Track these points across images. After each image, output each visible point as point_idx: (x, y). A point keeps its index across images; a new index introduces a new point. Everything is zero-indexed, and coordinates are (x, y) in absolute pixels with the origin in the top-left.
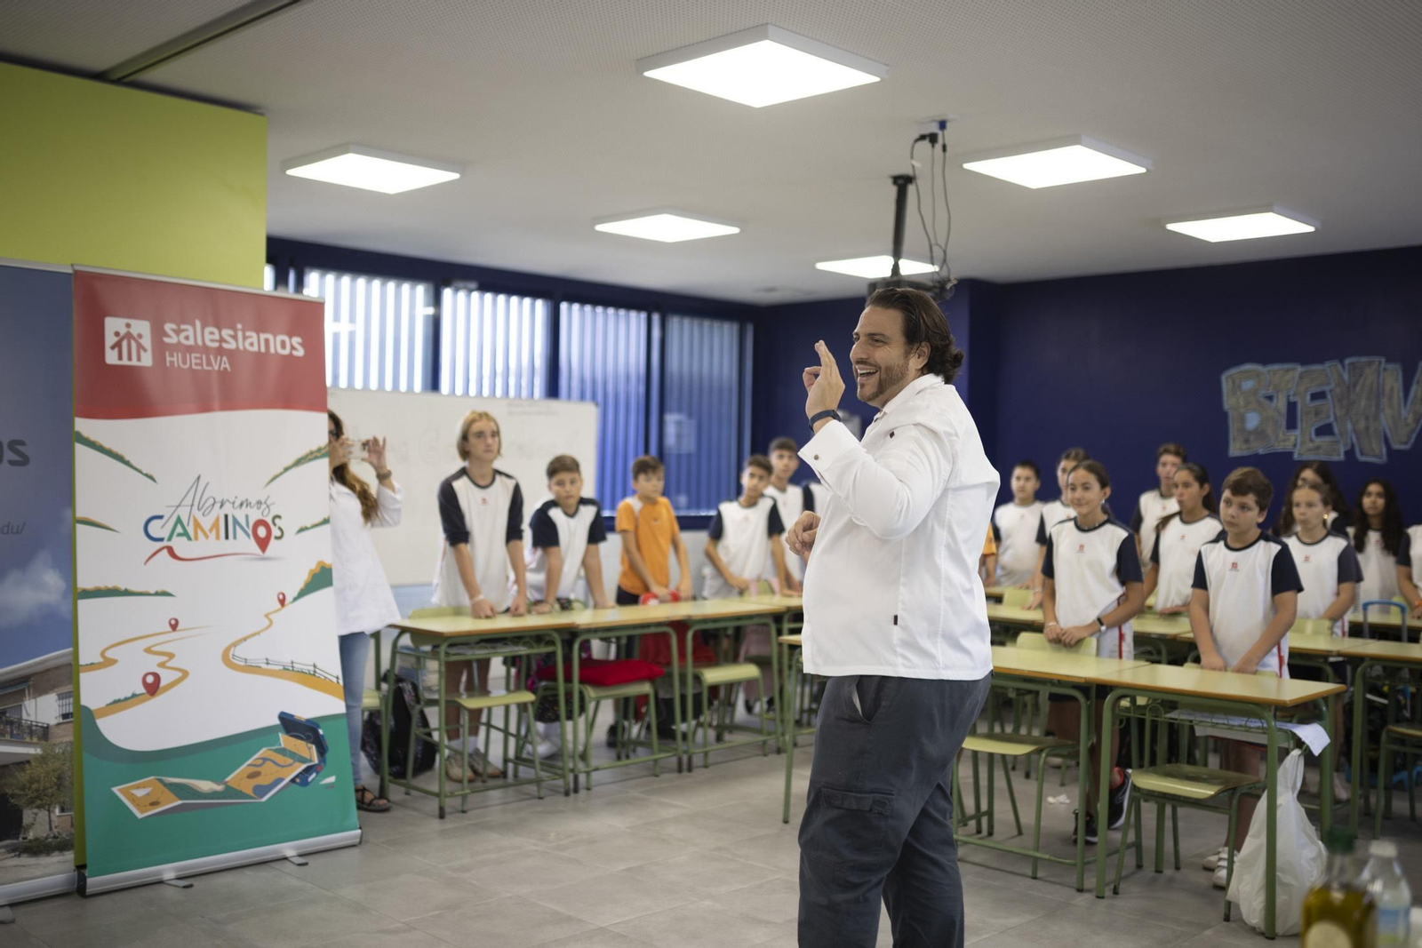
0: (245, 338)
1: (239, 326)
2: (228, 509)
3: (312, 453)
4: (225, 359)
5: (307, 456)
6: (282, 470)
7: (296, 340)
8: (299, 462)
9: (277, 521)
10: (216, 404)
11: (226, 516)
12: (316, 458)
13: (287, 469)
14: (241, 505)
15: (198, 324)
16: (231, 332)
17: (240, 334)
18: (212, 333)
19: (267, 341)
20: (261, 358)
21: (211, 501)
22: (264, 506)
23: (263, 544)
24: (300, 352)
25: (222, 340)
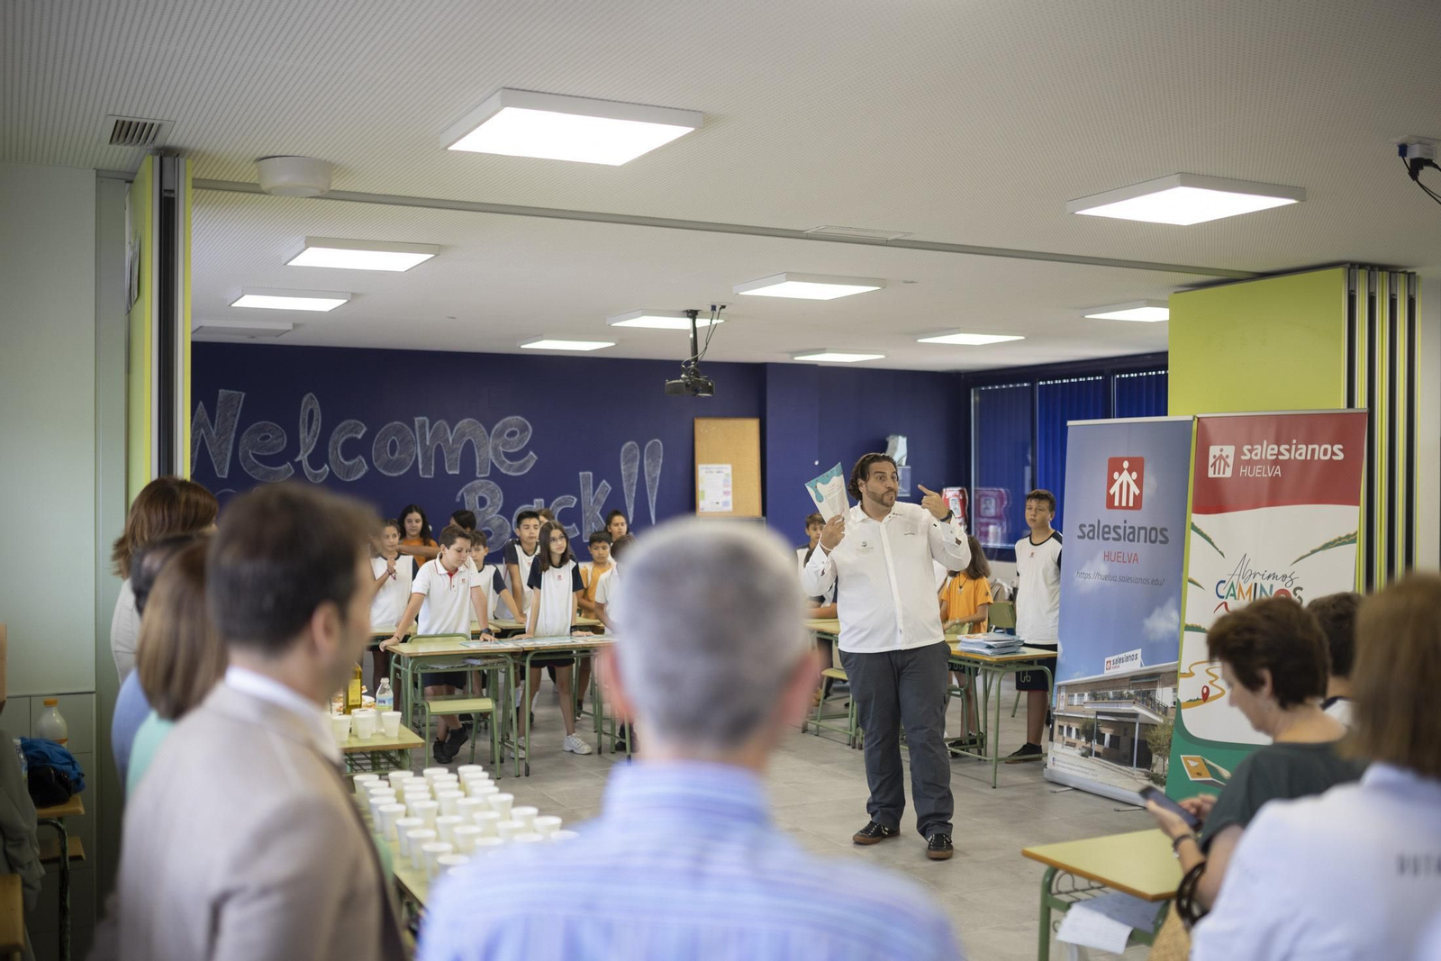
0: (1297, 450)
1: (1294, 441)
2: (1258, 579)
3: (1340, 539)
4: (1278, 467)
5: (1335, 541)
6: (1309, 552)
7: (1337, 447)
8: (1326, 546)
9: (1298, 592)
11: (1256, 584)
12: (1345, 543)
13: (1313, 552)
14: (1269, 577)
15: (1265, 442)
16: (1288, 447)
17: (1294, 447)
18: (1273, 449)
19: (1313, 450)
20: (1306, 464)
22: (1288, 579)
24: (1341, 456)
25: (1280, 453)
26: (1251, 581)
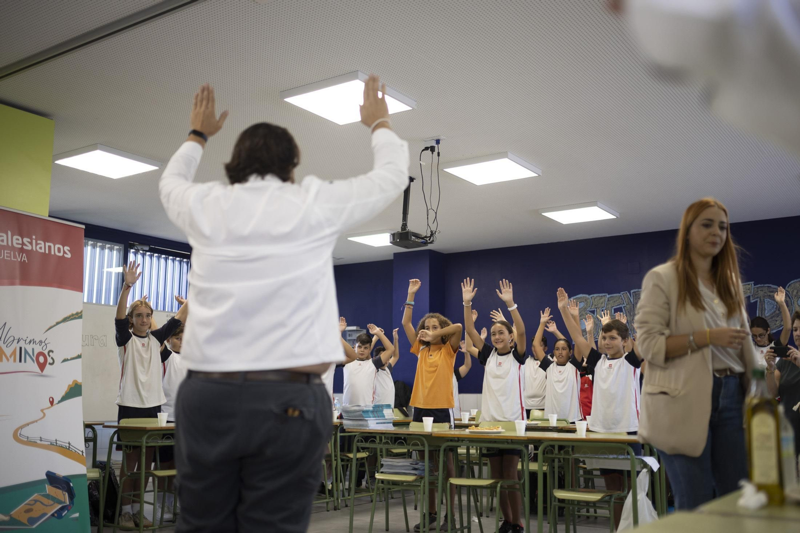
0: (37, 244)
1: (34, 237)
2: (22, 344)
3: (73, 315)
4: (24, 255)
5: (70, 316)
6: (55, 324)
7: (67, 248)
8: (65, 320)
9: (51, 354)
10: (18, 281)
11: (21, 348)
12: (75, 318)
13: (58, 323)
14: (30, 342)
15: (9, 233)
16: (29, 240)
17: (34, 241)
18: (18, 240)
19: (50, 247)
20: (46, 257)
21: (12, 339)
22: (43, 344)
23: (42, 367)
24: (69, 256)
25: (23, 244)
26: (17, 346)
